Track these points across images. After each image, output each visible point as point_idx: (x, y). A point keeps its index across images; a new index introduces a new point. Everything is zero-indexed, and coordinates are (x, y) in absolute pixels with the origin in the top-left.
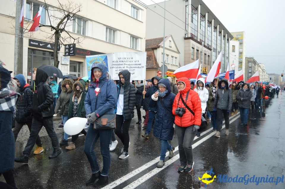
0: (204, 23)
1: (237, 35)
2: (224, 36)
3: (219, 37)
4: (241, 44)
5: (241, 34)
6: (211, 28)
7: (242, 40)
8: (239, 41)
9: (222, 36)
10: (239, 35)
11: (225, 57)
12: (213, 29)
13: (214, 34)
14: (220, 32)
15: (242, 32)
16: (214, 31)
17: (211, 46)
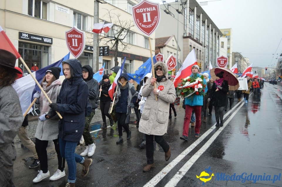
0: (193, 18)
1: (225, 32)
2: (212, 31)
3: (207, 32)
4: (229, 40)
5: (229, 30)
6: (200, 23)
7: (230, 36)
8: (226, 37)
9: (210, 31)
10: (227, 32)
11: (212, 50)
12: (201, 23)
13: (202, 28)
14: (208, 27)
15: (230, 29)
16: (202, 26)
17: (199, 40)
